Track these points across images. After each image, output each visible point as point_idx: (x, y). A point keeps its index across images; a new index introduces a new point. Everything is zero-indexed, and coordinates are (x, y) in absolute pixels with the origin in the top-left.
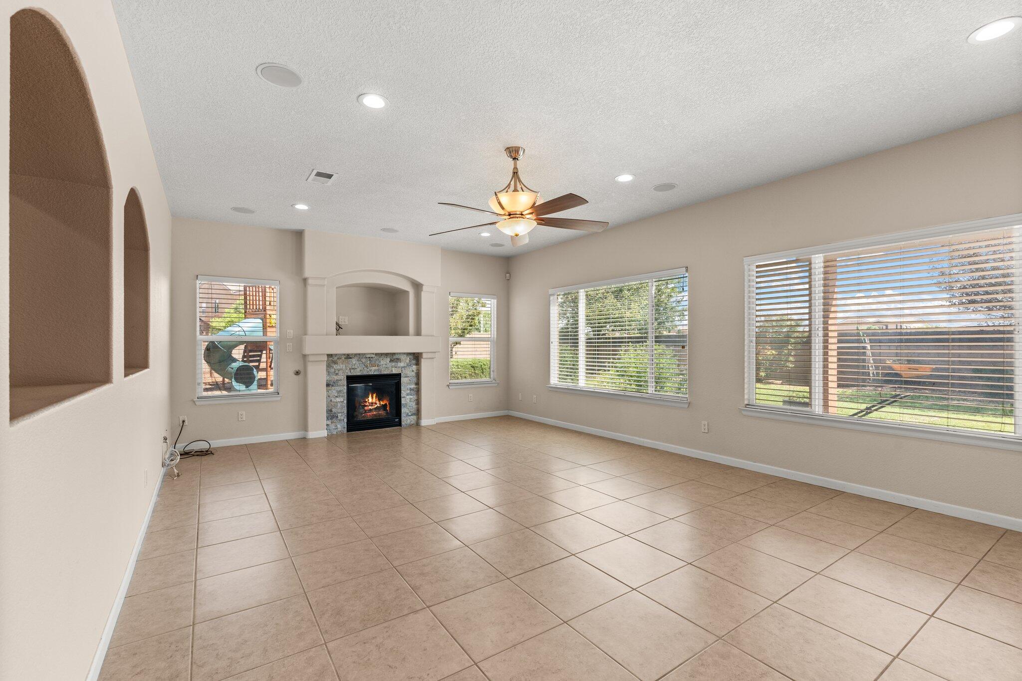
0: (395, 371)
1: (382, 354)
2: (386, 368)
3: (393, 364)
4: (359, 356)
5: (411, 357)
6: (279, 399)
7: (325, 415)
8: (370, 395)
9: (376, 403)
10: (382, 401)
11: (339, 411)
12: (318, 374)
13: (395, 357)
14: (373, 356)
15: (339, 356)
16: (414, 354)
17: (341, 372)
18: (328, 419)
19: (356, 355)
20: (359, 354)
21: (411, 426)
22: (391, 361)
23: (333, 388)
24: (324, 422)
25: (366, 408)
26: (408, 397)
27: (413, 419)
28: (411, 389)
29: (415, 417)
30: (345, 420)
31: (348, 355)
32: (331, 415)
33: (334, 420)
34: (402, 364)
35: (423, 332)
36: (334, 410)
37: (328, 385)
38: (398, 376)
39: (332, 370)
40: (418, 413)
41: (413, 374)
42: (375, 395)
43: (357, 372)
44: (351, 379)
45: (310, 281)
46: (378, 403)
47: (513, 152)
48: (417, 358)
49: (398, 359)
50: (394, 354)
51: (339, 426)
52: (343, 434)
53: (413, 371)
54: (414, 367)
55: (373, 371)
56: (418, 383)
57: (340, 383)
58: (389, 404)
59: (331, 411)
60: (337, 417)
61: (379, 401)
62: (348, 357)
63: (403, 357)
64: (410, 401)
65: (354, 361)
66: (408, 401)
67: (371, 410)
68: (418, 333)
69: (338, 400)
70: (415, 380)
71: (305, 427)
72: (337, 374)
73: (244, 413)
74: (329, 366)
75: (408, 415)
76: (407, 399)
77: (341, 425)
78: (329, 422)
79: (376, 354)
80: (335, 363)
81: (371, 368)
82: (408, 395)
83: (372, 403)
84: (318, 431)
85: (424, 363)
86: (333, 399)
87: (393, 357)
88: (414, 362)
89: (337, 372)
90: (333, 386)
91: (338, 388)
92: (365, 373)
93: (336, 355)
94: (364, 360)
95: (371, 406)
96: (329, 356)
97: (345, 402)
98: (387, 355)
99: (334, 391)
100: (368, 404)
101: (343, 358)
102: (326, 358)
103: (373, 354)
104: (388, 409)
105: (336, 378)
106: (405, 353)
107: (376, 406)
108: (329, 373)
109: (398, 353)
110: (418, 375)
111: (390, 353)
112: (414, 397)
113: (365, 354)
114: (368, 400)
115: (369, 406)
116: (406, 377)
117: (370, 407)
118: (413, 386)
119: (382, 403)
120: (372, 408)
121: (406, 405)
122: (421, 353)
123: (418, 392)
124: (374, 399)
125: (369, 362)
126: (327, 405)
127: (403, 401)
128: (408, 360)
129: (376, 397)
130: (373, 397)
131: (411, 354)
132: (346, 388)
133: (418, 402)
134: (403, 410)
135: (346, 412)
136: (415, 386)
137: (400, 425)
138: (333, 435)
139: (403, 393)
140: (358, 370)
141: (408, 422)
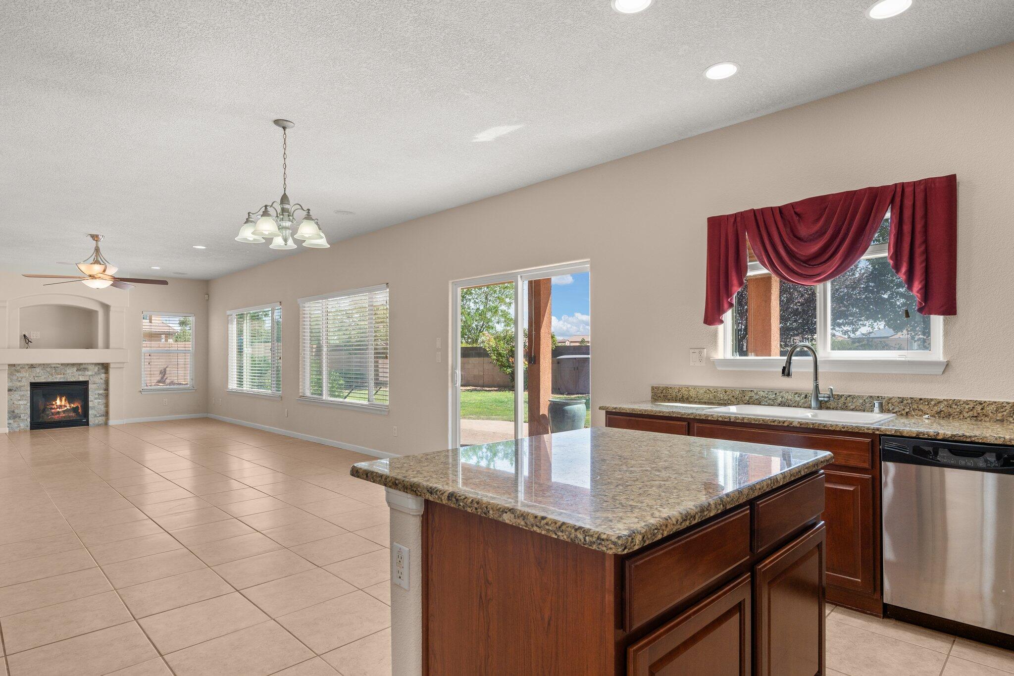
0: (81, 379)
1: (68, 364)
2: (73, 376)
3: (80, 373)
4: (44, 366)
5: (99, 366)
7: (6, 415)
8: (58, 398)
9: (65, 406)
11: (23, 412)
13: (81, 367)
14: (59, 366)
15: (23, 366)
16: (103, 364)
17: (24, 380)
18: (10, 418)
19: (40, 365)
20: (44, 364)
21: (99, 425)
22: (78, 370)
23: (16, 392)
24: (6, 422)
25: (53, 411)
26: (96, 401)
27: (102, 420)
28: (99, 394)
29: (104, 418)
30: (29, 420)
31: (32, 365)
32: (13, 416)
33: (17, 419)
34: (90, 373)
35: (111, 345)
36: (16, 411)
37: (10, 390)
38: (85, 383)
39: (15, 378)
40: (107, 414)
41: (102, 381)
42: (64, 399)
43: (42, 379)
44: (34, 386)
46: (68, 405)
47: (95, 237)
48: (105, 367)
49: (85, 369)
50: (82, 364)
51: (22, 425)
52: (25, 431)
53: (101, 379)
54: (103, 376)
55: (58, 378)
56: (107, 389)
57: (23, 388)
58: (81, 406)
59: (14, 412)
60: (20, 417)
61: (69, 404)
62: (32, 366)
63: (90, 367)
64: (98, 404)
65: (38, 370)
66: (96, 404)
67: (59, 412)
68: (107, 346)
69: (21, 402)
70: (104, 386)
72: (20, 381)
74: (11, 375)
75: (96, 416)
76: (95, 402)
77: (25, 422)
78: (11, 421)
79: (62, 364)
80: (18, 371)
81: (57, 376)
82: (96, 399)
83: (61, 406)
85: (111, 371)
86: (16, 402)
87: (80, 367)
88: (103, 371)
89: (20, 379)
90: (15, 391)
91: (22, 393)
92: (50, 380)
93: (19, 365)
94: (48, 370)
95: (59, 408)
96: (9, 365)
97: (29, 404)
98: (73, 365)
99: (16, 395)
100: (56, 407)
101: (27, 367)
102: (7, 368)
103: (59, 364)
104: (79, 411)
105: (19, 384)
106: (92, 364)
107: (66, 408)
108: (11, 380)
109: (85, 364)
110: (107, 382)
111: (77, 364)
112: (102, 401)
113: (49, 364)
114: (56, 403)
115: (57, 408)
116: (94, 384)
117: (58, 410)
118: (102, 392)
119: (72, 405)
120: (60, 410)
121: (94, 408)
122: (109, 363)
123: (107, 396)
124: (63, 403)
125: (54, 371)
126: (9, 407)
127: (91, 404)
128: (96, 369)
129: (65, 400)
130: (61, 400)
131: (99, 364)
132: (29, 392)
133: (107, 405)
134: (90, 412)
135: (29, 412)
136: (103, 392)
137: (88, 425)
138: (15, 432)
139: (91, 398)
140: (43, 377)
141: (97, 422)
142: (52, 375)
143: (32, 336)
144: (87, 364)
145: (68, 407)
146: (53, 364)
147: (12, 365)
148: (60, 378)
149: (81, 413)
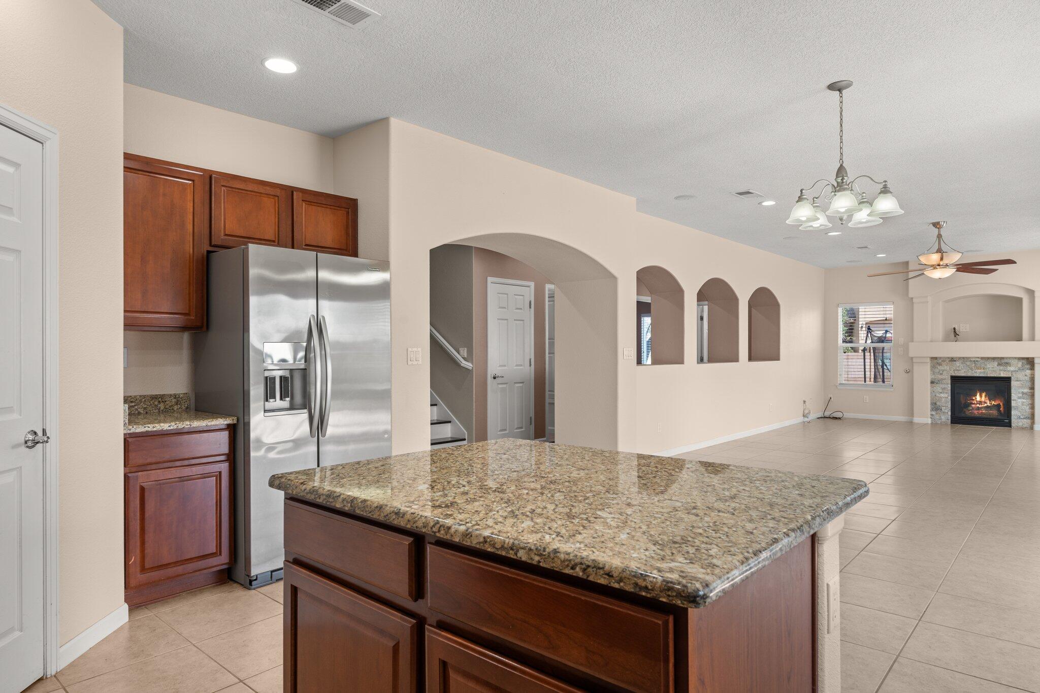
0: (1002, 375)
1: (988, 358)
2: (993, 371)
3: (1001, 368)
4: (964, 359)
5: (1024, 361)
6: (892, 390)
7: (929, 407)
8: (978, 394)
9: (985, 403)
10: (995, 401)
11: (944, 405)
12: (923, 374)
13: (1003, 361)
14: (979, 360)
15: (944, 359)
16: (1027, 359)
17: (945, 372)
18: (932, 410)
19: (960, 358)
20: (963, 358)
21: (1022, 428)
22: (999, 365)
23: (937, 385)
24: (929, 413)
25: (973, 406)
26: (1019, 400)
27: (1027, 423)
28: (1023, 393)
29: (1029, 421)
30: (950, 413)
31: (952, 358)
32: (935, 407)
33: (939, 411)
34: (1012, 368)
35: (1037, 337)
36: (938, 403)
37: (932, 382)
38: (1008, 380)
39: (937, 371)
40: (1032, 417)
41: (1027, 378)
42: (984, 395)
43: (963, 373)
44: (954, 379)
45: (914, 300)
46: (988, 402)
48: (1030, 362)
49: (1007, 363)
50: (1003, 358)
51: (943, 417)
52: (946, 424)
53: (1026, 375)
54: (1028, 372)
55: (978, 373)
56: (1032, 388)
57: (944, 381)
58: (1003, 405)
59: (936, 404)
60: (941, 409)
61: (990, 400)
62: (952, 360)
63: (1013, 362)
64: (1023, 405)
65: (958, 364)
66: (1020, 404)
67: (978, 409)
68: (1032, 338)
69: (942, 395)
70: (1029, 384)
71: (911, 413)
72: (941, 374)
73: (867, 397)
74: (933, 367)
75: (1019, 418)
76: (1018, 402)
77: (946, 415)
78: (934, 413)
79: (982, 358)
80: (940, 364)
81: (977, 371)
82: (1019, 398)
83: (981, 402)
84: (923, 417)
85: (1037, 367)
86: (937, 395)
87: (1002, 361)
88: (1028, 366)
89: (941, 372)
90: (937, 383)
91: (943, 386)
92: (970, 374)
93: (940, 358)
94: (968, 363)
95: (979, 404)
96: (932, 358)
97: (950, 398)
98: (994, 359)
99: (938, 388)
100: (976, 402)
101: (947, 360)
102: (928, 360)
103: (979, 358)
104: (1001, 409)
105: (940, 377)
106: (1015, 358)
107: (986, 405)
108: (934, 373)
109: (1007, 358)
110: (1032, 380)
111: (998, 358)
112: (1027, 401)
113: (969, 358)
114: (976, 398)
115: (977, 404)
116: (1018, 381)
117: (978, 405)
118: (1026, 390)
119: (993, 403)
120: (980, 406)
121: (1017, 408)
122: (1034, 358)
123: (1032, 396)
124: (983, 399)
125: (974, 365)
126: (932, 399)
127: (1013, 404)
128: (1020, 364)
129: (986, 396)
130: (981, 396)
131: (1023, 358)
132: (950, 386)
133: (1032, 407)
134: (1013, 412)
135: (950, 406)
136: (1029, 391)
137: (1010, 426)
138: (937, 424)
139: (1014, 396)
140: (963, 371)
141: (1020, 424)
142: (971, 369)
143: (962, 328)
144: (1010, 358)
145: (988, 404)
146: (973, 358)
147: (934, 358)
148: (981, 373)
149: (1002, 412)
